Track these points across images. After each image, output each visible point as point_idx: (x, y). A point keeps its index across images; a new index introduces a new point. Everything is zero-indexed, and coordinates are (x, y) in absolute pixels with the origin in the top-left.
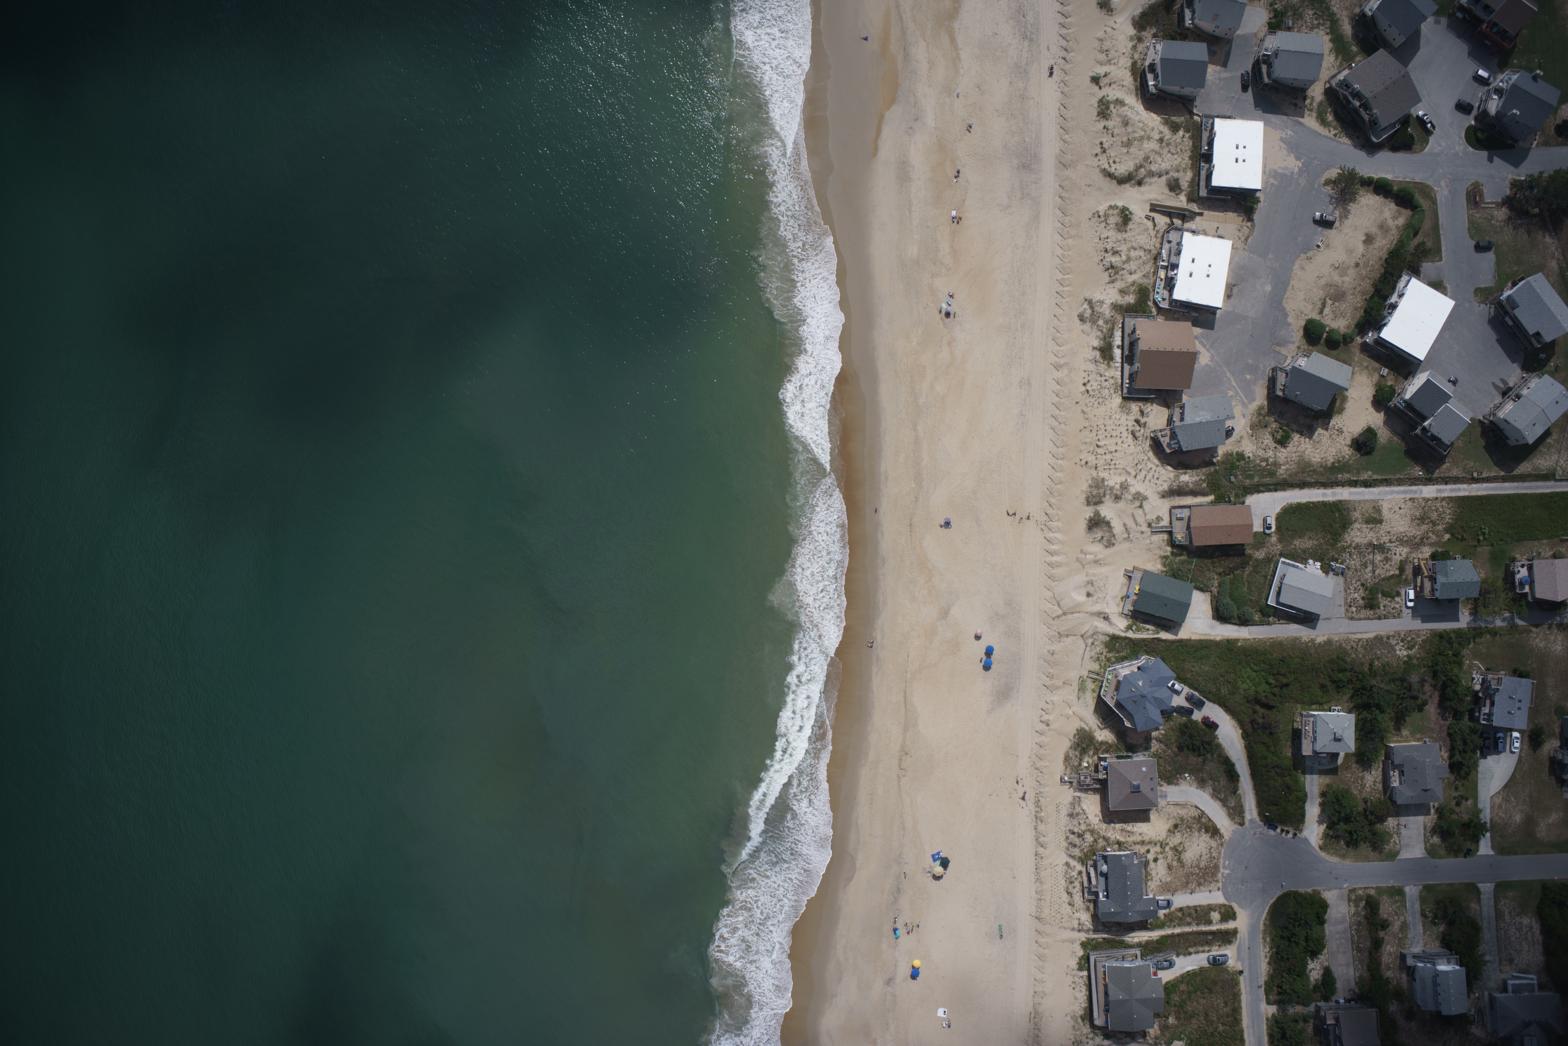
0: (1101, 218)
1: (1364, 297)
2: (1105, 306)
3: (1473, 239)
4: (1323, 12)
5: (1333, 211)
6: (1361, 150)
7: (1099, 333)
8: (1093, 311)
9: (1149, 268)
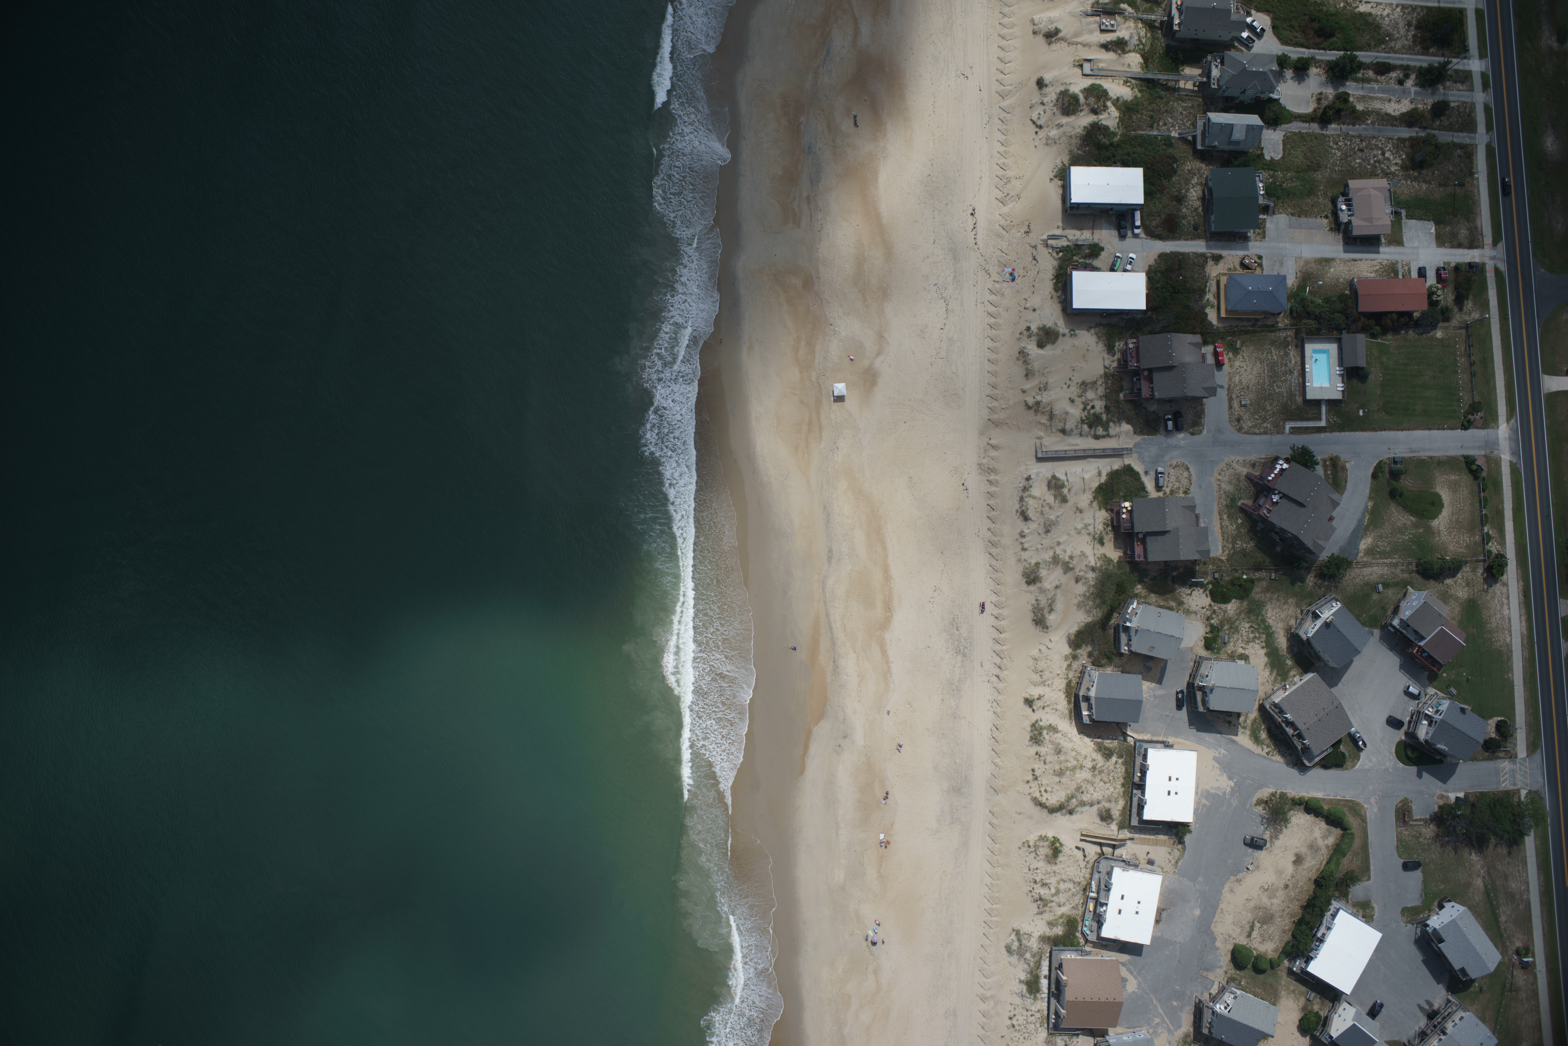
0: (1031, 848)
1: (1293, 920)
2: (1033, 940)
3: (1401, 858)
4: (1259, 625)
5: (1264, 831)
6: (1293, 768)
7: (1026, 966)
8: (1021, 945)
9: (1078, 899)
